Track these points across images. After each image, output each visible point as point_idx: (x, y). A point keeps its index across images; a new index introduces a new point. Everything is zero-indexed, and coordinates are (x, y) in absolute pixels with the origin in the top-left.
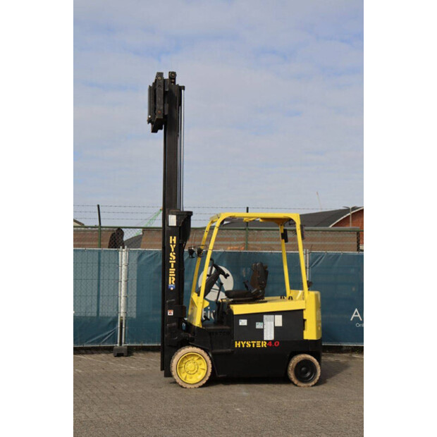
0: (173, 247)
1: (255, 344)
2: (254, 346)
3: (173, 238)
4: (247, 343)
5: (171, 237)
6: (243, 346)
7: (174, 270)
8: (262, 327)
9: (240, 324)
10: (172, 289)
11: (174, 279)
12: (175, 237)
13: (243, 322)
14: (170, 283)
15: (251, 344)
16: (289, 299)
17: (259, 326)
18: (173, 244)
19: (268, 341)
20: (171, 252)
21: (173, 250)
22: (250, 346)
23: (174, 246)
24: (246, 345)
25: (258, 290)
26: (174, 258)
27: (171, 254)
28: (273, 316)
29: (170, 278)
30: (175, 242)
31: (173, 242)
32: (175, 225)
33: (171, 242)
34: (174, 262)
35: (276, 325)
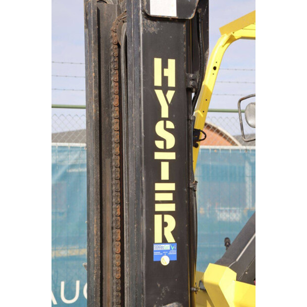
0: (164, 100)
3: (165, 65)
5: (158, 62)
7: (172, 186)
10: (165, 261)
11: (171, 221)
12: (172, 63)
14: (158, 238)
18: (165, 88)
20: (158, 118)
21: (165, 113)
23: (171, 94)
26: (171, 141)
27: (159, 128)
29: (158, 219)
30: (172, 83)
31: (165, 79)
32: (172, 13)
33: (158, 82)
34: (172, 156)
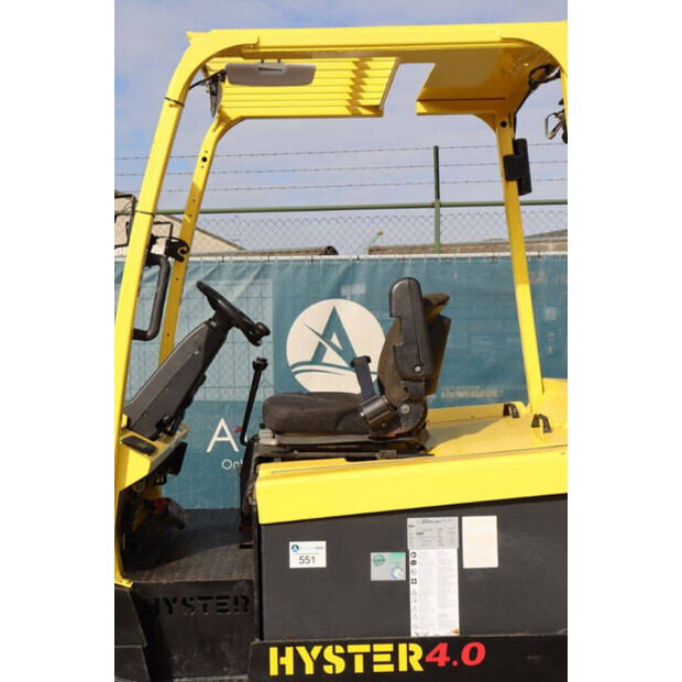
1: (368, 658)
2: (359, 667)
4: (328, 654)
6: (309, 669)
8: (399, 575)
9: (295, 562)
13: (309, 555)
15: (349, 659)
16: (535, 424)
17: (384, 567)
19: (428, 644)
22: (340, 666)
24: (320, 662)
25: (392, 407)
28: (451, 522)
35: (467, 565)
